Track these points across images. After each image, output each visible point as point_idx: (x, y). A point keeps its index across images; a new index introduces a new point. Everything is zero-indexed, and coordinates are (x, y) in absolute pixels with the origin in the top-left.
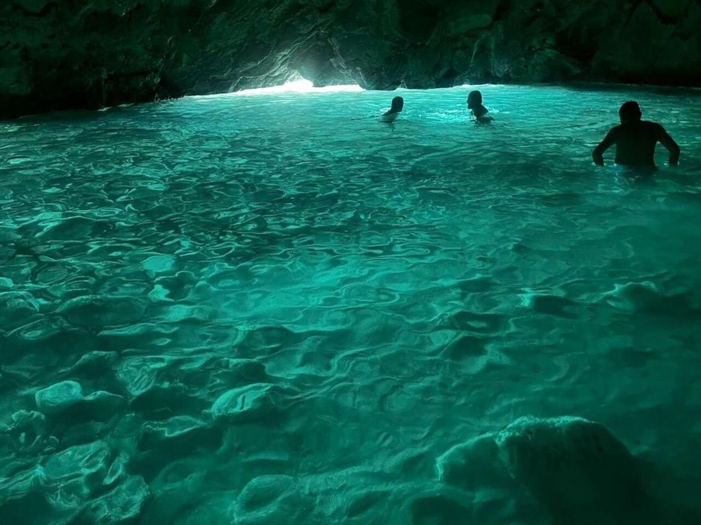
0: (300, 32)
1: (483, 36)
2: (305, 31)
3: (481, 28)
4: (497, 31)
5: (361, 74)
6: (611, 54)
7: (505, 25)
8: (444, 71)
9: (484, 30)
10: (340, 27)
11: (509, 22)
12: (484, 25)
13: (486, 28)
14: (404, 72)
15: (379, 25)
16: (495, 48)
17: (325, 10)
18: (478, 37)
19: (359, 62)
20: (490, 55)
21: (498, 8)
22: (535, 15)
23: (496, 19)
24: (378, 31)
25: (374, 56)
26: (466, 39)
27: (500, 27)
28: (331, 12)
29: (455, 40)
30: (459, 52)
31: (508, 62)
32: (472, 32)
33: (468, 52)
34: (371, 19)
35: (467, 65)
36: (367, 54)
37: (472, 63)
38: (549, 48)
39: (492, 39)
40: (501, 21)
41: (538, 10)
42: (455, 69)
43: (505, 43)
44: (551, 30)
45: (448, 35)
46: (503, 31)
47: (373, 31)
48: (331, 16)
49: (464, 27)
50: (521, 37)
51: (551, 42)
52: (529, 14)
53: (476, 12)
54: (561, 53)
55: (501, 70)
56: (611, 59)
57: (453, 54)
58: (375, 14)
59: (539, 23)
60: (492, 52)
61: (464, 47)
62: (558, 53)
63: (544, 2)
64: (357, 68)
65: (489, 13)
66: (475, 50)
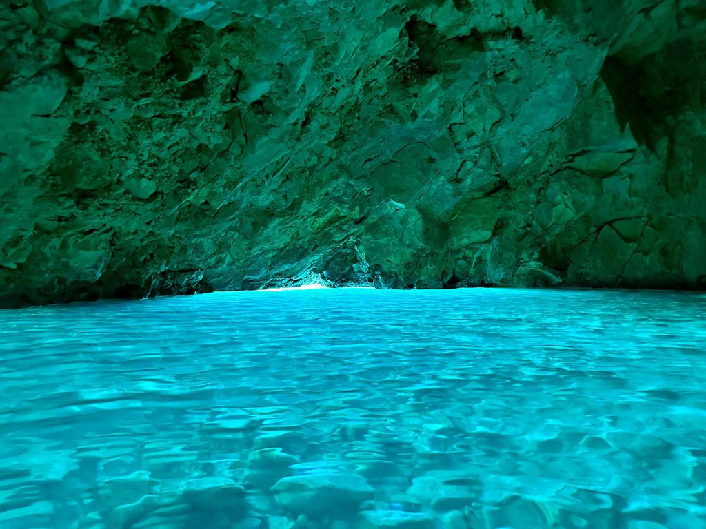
0: (335, 239)
1: (482, 248)
2: (339, 239)
3: (480, 243)
4: (492, 245)
5: (380, 278)
6: (583, 267)
7: (500, 240)
8: (449, 277)
9: (483, 244)
10: (368, 237)
11: (504, 238)
12: (483, 240)
13: (485, 242)
14: (419, 276)
15: (403, 235)
16: (491, 259)
17: (358, 222)
18: (477, 249)
19: (378, 267)
20: (487, 265)
21: (495, 226)
22: (526, 233)
23: (493, 235)
24: (401, 240)
25: (394, 262)
26: (467, 251)
27: (495, 242)
28: (363, 224)
29: (458, 252)
30: (461, 262)
31: (504, 271)
32: (472, 246)
33: (469, 262)
34: (395, 231)
35: (468, 273)
36: (387, 260)
37: (472, 271)
38: (533, 260)
39: (488, 252)
40: (497, 237)
41: (529, 229)
42: (458, 275)
43: (500, 254)
44: (539, 245)
45: (452, 247)
46: (497, 245)
47: (395, 240)
48: (362, 227)
49: (465, 241)
50: (515, 250)
51: (536, 255)
52: (521, 231)
53: (477, 229)
54: (545, 265)
55: (496, 277)
56: (583, 271)
57: (456, 263)
58: (400, 227)
59: (529, 239)
60: (488, 263)
61: (465, 258)
62: (542, 264)
63: (533, 223)
64: (376, 273)
65: (489, 230)
66: (475, 260)
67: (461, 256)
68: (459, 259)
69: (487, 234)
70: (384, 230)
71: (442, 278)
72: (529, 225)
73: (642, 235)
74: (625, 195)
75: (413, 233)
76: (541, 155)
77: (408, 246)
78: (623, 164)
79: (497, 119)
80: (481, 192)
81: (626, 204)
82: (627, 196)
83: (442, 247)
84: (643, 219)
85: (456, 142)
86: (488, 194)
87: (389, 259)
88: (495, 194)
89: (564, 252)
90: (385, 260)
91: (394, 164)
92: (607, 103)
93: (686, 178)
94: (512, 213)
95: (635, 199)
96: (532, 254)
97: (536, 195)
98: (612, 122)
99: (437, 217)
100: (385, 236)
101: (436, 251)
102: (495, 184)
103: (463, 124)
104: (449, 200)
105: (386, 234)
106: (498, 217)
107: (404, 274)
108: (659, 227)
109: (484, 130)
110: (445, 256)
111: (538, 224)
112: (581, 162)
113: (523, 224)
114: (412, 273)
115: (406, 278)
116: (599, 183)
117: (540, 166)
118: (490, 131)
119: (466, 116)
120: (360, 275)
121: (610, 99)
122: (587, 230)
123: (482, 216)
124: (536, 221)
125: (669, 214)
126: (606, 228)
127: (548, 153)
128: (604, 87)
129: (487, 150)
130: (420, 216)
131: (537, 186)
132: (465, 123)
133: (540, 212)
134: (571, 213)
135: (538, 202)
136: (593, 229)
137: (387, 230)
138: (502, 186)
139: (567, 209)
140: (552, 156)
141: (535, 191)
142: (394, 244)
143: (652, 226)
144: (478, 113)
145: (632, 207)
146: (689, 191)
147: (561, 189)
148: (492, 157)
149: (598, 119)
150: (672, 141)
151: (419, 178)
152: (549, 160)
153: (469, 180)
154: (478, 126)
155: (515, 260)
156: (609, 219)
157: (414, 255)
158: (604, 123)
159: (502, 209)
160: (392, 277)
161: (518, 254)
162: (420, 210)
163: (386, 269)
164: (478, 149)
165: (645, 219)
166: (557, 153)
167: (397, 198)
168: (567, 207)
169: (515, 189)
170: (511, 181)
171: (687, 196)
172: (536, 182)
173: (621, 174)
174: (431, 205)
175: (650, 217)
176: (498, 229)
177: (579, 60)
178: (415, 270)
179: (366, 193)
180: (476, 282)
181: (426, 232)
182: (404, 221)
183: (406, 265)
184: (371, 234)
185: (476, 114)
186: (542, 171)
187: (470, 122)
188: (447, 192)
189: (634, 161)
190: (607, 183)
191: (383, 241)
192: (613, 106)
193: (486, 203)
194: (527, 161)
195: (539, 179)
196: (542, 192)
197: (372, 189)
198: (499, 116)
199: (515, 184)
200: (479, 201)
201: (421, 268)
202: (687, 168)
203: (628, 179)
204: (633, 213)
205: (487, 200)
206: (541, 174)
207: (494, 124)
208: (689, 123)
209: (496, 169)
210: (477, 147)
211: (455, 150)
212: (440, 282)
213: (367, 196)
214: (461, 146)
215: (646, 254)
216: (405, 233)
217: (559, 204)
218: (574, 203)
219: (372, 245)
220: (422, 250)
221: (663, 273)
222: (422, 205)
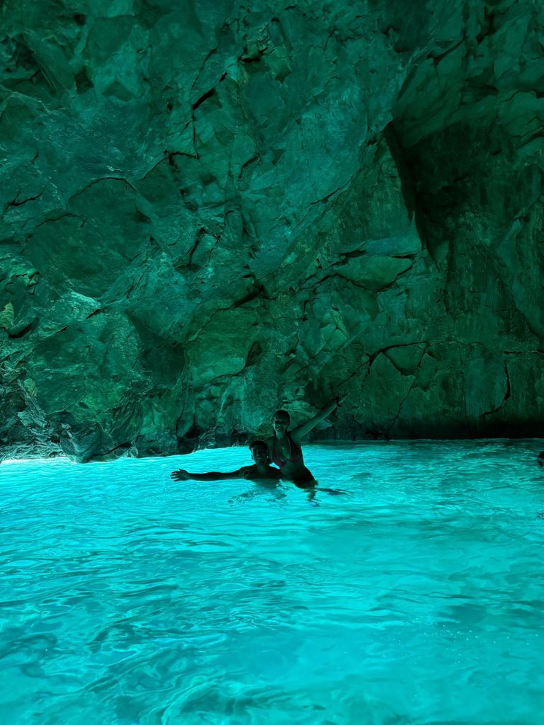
1: (233, 384)
3: (230, 375)
4: (246, 379)
5: (70, 435)
6: (354, 407)
7: (257, 372)
8: (187, 428)
9: (234, 377)
10: (41, 363)
11: (261, 368)
12: (234, 371)
13: (237, 375)
14: (138, 428)
15: (106, 361)
16: (245, 399)
17: (16, 336)
18: (226, 385)
19: (65, 416)
20: (240, 407)
21: (250, 353)
22: (291, 360)
23: (248, 363)
24: (102, 369)
25: (93, 406)
26: (213, 387)
27: (250, 375)
28: (28, 338)
29: (199, 389)
30: (205, 404)
31: (263, 414)
32: (219, 381)
33: (215, 403)
34: (92, 353)
35: (215, 419)
36: (82, 405)
37: (221, 417)
38: (298, 400)
39: (240, 389)
40: (253, 367)
41: (293, 356)
42: (200, 424)
43: (258, 392)
44: (306, 378)
45: (190, 382)
46: (253, 379)
47: (93, 369)
48: (26, 346)
49: (210, 374)
50: (277, 386)
51: (301, 393)
52: (283, 359)
53: (226, 355)
54: (311, 405)
55: (254, 424)
56: (355, 412)
57: (197, 406)
58: (100, 346)
59: (293, 369)
60: (243, 404)
61: (210, 398)
62: (309, 405)
63: (297, 348)
64: (63, 426)
65: (241, 356)
66: (224, 401)
67: (204, 396)
68: (201, 400)
69: (240, 362)
70: (71, 350)
71: (177, 429)
72: (293, 351)
73: (419, 365)
74: (400, 316)
75: (124, 357)
76: (307, 250)
77: (116, 379)
78: (401, 274)
79: (251, 156)
80: (229, 300)
81: (402, 327)
82: (402, 316)
83: (174, 380)
84: (420, 345)
85: (182, 187)
86: (238, 304)
87: (85, 401)
88: (247, 304)
89: (332, 388)
90: (77, 404)
91: (70, 219)
92: (393, 177)
93: (467, 295)
94: (272, 333)
95: (412, 321)
96: (297, 391)
97: (301, 308)
98: (399, 206)
99: (164, 334)
100: (74, 362)
101: (164, 387)
102: (248, 289)
103: (194, 157)
104: (180, 305)
105: (74, 358)
106: (253, 338)
107: (112, 426)
108: (437, 355)
109: (230, 174)
110: (181, 395)
111: (304, 350)
112: (354, 268)
113: (286, 348)
114: (127, 423)
115: (116, 434)
116: (373, 298)
117: (306, 267)
118: (240, 177)
119: (198, 144)
120: (34, 431)
121: (395, 172)
122: (358, 360)
123: (233, 336)
124: (301, 345)
125: (449, 339)
126: (380, 357)
127: (316, 247)
128: (388, 155)
129: (236, 214)
130: (133, 328)
131: (304, 296)
132: (198, 157)
133: (306, 333)
134: (342, 336)
135: (305, 319)
136: (365, 359)
137: (76, 350)
138: (258, 292)
139: (338, 330)
140: (322, 253)
141: (300, 303)
142: (91, 376)
143: (430, 354)
144: (220, 141)
145: (409, 331)
146: (470, 310)
147: (331, 303)
148: (245, 230)
149: (381, 200)
150: (452, 248)
151: (121, 249)
152: (318, 260)
153: (210, 269)
154: (220, 165)
155: (276, 399)
156: (383, 345)
157: (127, 393)
158: (389, 206)
159: (258, 327)
160: (91, 431)
161: (280, 391)
162: (133, 319)
163: (78, 419)
164: (222, 209)
165: (422, 346)
166: (328, 249)
167: (82, 286)
168: (337, 328)
169: (274, 299)
170: (269, 288)
171: (469, 316)
172: (300, 290)
173: (398, 286)
174: (153, 312)
175: (427, 342)
176: (254, 355)
177: (373, 71)
178: (130, 418)
179: (27, 281)
180: (226, 432)
181: (145, 354)
182: (105, 336)
183: (115, 410)
184: (46, 357)
185: (216, 143)
186: (308, 276)
187: (207, 158)
188: (177, 289)
189: (412, 271)
190: (382, 297)
191: (71, 371)
192: (399, 183)
193: (237, 317)
194: (289, 260)
195: (305, 286)
196: (308, 305)
197: (37, 273)
198: (253, 149)
199: (275, 290)
200: (227, 313)
201: (141, 416)
202: (467, 282)
203: (404, 295)
204: (408, 339)
205: (237, 312)
206: (307, 280)
207: (245, 166)
208: (470, 228)
209: (250, 255)
210: (220, 204)
211: (181, 202)
212: (175, 436)
213: (30, 286)
214: (192, 197)
215: (425, 388)
216: (109, 357)
217: (328, 323)
218: (346, 322)
219: (50, 378)
220: (139, 386)
221: (445, 411)
222: (136, 310)
